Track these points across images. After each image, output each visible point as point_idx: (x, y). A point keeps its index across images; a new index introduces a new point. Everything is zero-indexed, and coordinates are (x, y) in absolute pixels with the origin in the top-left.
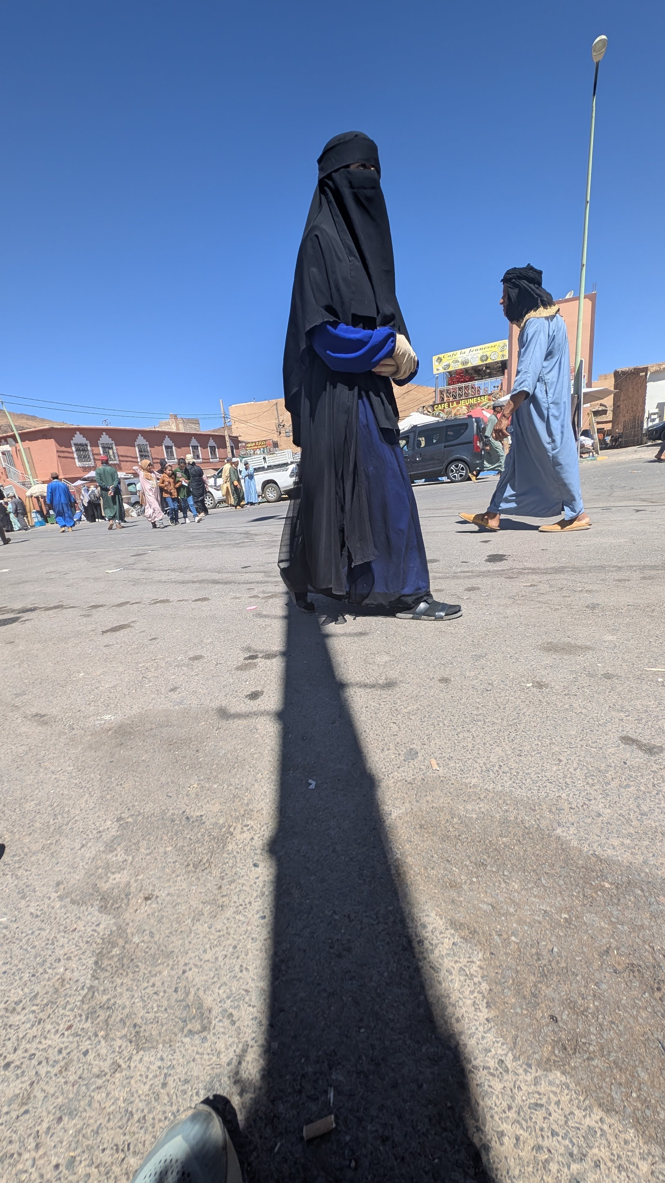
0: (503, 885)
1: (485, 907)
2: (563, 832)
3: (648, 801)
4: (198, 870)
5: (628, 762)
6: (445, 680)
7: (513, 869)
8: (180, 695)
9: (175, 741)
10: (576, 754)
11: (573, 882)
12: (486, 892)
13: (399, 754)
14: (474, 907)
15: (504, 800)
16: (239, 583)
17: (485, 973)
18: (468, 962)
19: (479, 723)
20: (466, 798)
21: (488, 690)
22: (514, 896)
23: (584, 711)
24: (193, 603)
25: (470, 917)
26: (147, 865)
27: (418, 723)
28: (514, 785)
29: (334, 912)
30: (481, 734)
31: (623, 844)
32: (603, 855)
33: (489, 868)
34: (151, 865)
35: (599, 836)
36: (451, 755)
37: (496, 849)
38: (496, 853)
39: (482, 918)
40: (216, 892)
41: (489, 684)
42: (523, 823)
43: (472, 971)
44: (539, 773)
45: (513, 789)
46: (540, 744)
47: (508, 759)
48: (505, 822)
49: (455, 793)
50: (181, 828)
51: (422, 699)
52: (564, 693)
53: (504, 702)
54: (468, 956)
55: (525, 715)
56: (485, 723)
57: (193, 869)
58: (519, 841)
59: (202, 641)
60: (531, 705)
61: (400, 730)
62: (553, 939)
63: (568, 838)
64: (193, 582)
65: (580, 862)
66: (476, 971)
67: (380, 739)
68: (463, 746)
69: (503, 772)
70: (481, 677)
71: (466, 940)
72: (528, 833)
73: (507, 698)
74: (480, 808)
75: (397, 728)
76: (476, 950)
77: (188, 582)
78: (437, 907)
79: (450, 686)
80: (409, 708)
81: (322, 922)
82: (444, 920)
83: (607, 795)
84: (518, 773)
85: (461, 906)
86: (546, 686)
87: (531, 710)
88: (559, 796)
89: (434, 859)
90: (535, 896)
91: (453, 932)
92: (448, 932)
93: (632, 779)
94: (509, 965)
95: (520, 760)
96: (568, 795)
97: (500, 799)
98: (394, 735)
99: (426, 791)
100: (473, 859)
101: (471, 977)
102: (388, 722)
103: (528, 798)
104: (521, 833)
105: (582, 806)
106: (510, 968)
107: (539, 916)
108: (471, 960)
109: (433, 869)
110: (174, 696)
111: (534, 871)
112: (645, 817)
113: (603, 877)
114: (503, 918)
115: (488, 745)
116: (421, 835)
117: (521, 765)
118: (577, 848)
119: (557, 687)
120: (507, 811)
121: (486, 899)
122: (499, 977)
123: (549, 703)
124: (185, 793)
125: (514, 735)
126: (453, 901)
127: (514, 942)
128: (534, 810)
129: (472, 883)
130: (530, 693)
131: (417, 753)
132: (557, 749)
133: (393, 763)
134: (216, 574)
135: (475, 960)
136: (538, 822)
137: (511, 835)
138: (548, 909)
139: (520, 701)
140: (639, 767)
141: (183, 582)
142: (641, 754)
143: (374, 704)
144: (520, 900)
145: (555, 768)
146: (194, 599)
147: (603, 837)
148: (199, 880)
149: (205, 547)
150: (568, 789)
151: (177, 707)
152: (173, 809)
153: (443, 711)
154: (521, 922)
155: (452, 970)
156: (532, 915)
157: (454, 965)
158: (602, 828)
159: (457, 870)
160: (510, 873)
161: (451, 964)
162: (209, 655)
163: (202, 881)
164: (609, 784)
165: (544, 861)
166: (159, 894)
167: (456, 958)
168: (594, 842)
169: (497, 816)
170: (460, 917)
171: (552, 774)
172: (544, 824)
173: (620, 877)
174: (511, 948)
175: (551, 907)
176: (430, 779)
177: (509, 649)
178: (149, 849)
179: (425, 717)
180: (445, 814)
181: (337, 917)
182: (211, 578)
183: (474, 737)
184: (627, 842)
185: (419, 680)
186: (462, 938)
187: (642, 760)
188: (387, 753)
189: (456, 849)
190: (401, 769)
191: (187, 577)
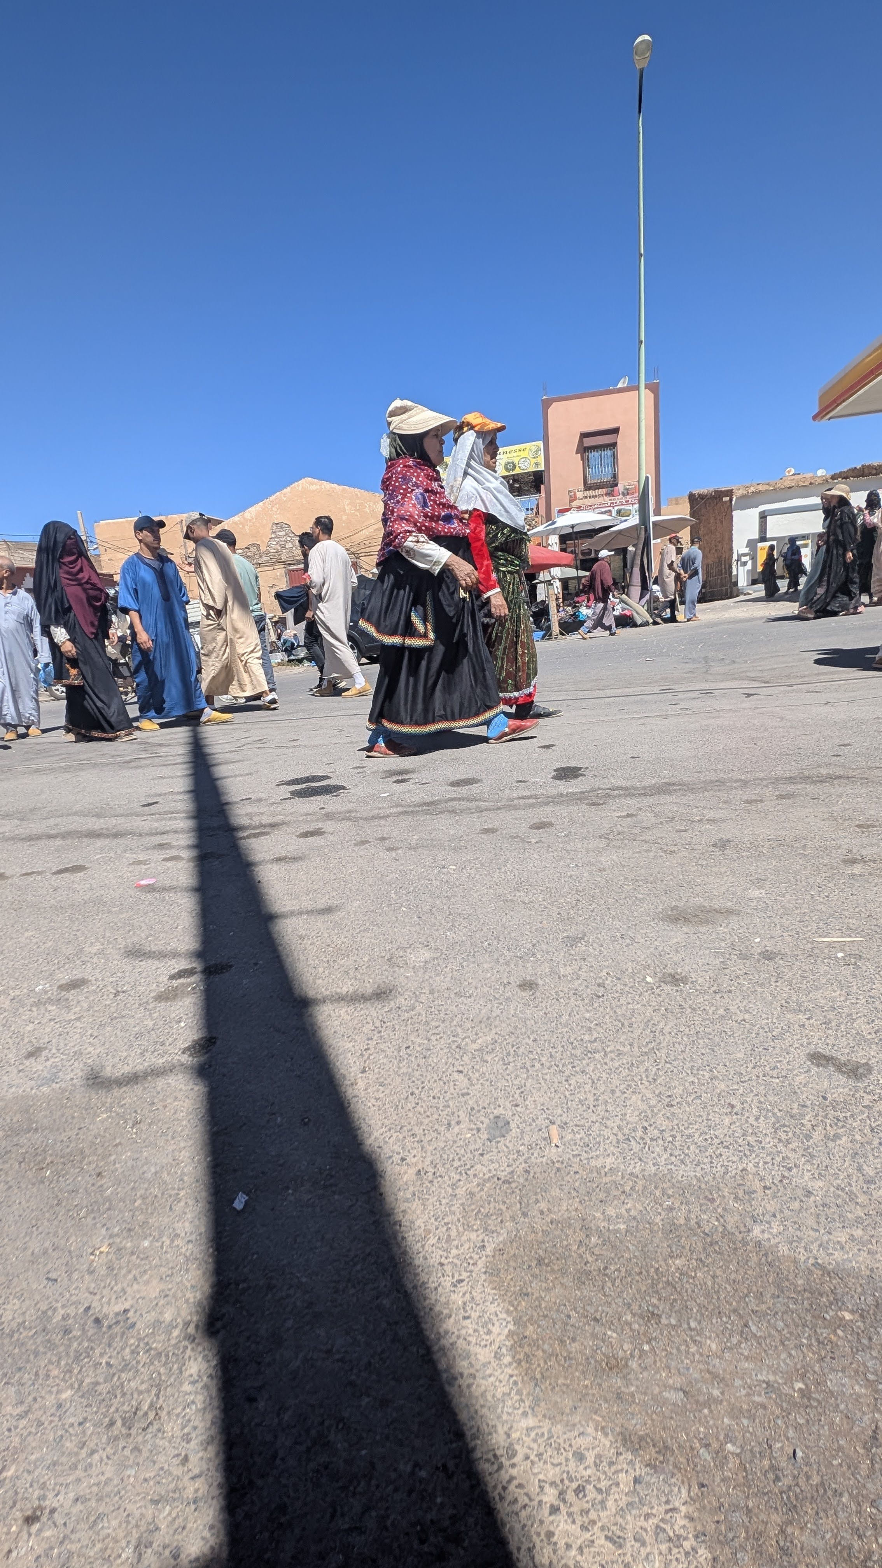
0: (693, 1349)
1: (673, 1396)
2: (763, 1232)
3: (871, 1158)
4: (133, 1431)
5: (828, 1096)
6: (528, 985)
7: (702, 1315)
8: (49, 1063)
9: (49, 1160)
10: (752, 1091)
11: (797, 1319)
12: (668, 1367)
13: (479, 1130)
14: (654, 1398)
15: (663, 1189)
16: (140, 835)
17: (699, 1528)
18: (667, 1512)
19: (597, 1056)
20: (602, 1196)
21: (599, 997)
22: (714, 1366)
23: (747, 1016)
24: (54, 877)
25: (652, 1420)
26: (23, 1439)
27: (500, 1066)
28: (673, 1159)
29: (416, 1465)
30: (604, 1075)
31: (852, 1238)
32: (830, 1264)
33: (664, 1321)
34: (30, 1439)
35: (817, 1230)
36: (564, 1118)
37: (668, 1283)
38: (669, 1289)
39: (671, 1418)
40: (177, 1471)
41: (599, 985)
42: (699, 1227)
43: (676, 1527)
44: (706, 1133)
45: (672, 1167)
46: (696, 1081)
47: (654, 1115)
48: (672, 1229)
49: (582, 1191)
50: (86, 1344)
51: (497, 1022)
52: (713, 989)
53: (628, 1014)
54: (664, 1499)
55: (663, 1034)
56: (606, 1055)
57: (124, 1431)
58: (701, 1261)
59: (81, 950)
60: (670, 1015)
61: (472, 1085)
62: (791, 1434)
63: (773, 1242)
64: (50, 837)
65: (800, 1282)
66: (684, 1527)
67: (441, 1105)
68: (580, 1101)
69: (652, 1139)
70: (584, 975)
71: (655, 1467)
72: (711, 1244)
73: (630, 1006)
74: (628, 1211)
75: (466, 1081)
76: (675, 1485)
77: (39, 838)
78: (596, 1413)
79: (538, 994)
80: (479, 1041)
81: (396, 1490)
82: (610, 1437)
83: (812, 1156)
84: (674, 1137)
85: (634, 1402)
86: (685, 980)
87: (671, 1024)
88: (744, 1170)
89: (572, 1321)
90: (747, 1358)
91: (630, 1457)
92: (621, 1458)
93: (840, 1124)
94: (735, 1501)
95: (673, 1114)
96: (756, 1165)
97: (656, 1188)
98: (463, 1095)
99: (536, 1194)
100: (635, 1308)
101: (676, 1541)
102: (450, 1071)
103: (699, 1180)
104: (700, 1245)
105: (781, 1181)
106: (735, 1508)
107: (760, 1395)
108: (671, 1506)
109: (574, 1340)
110: (37, 1066)
111: (735, 1311)
112: (873, 1186)
113: (837, 1302)
114: (706, 1411)
115: (618, 1094)
116: (543, 1278)
117: (676, 1122)
118: (789, 1257)
119: (700, 980)
120: (671, 1209)
121: (671, 1381)
122: (723, 1528)
123: (694, 1010)
124: (85, 1267)
125: (654, 1070)
126: (619, 1396)
127: (732, 1454)
128: (713, 1200)
129: (642, 1353)
130: (664, 996)
131: (508, 1123)
132: (722, 1086)
133: (472, 1147)
134: (94, 819)
135: (677, 1504)
136: (722, 1220)
137: (686, 1251)
138: (771, 1378)
139: (650, 1009)
140: (845, 1102)
141: (30, 838)
142: (843, 1079)
143: (418, 1040)
144: (724, 1370)
145: (727, 1121)
146: (54, 870)
147: (822, 1231)
148: (140, 1451)
149: (65, 770)
150: (754, 1155)
151: (45, 1089)
152: (63, 1306)
153: (535, 1040)
154: (735, 1413)
155: (644, 1534)
156: (748, 1395)
157: (645, 1525)
158: (818, 1215)
159: (615, 1335)
160: (699, 1323)
161: (639, 1524)
162: (100, 977)
163: (145, 1454)
164: (812, 1138)
165: (746, 1291)
166: (55, 1504)
167: (646, 1509)
168: (812, 1243)
169: (658, 1219)
170: (637, 1424)
171: (725, 1131)
172: (732, 1221)
173: (862, 1298)
174: (730, 1465)
175: (775, 1373)
176: (538, 1170)
177: (617, 923)
178: (22, 1403)
179: (508, 1054)
180: (575, 1232)
181: (423, 1474)
182: (85, 828)
183: (593, 1082)
184: (858, 1233)
185: (486, 989)
186: (647, 1465)
187: (847, 1090)
188: (456, 1129)
189: (605, 1295)
190: (486, 1157)
191: (36, 827)
